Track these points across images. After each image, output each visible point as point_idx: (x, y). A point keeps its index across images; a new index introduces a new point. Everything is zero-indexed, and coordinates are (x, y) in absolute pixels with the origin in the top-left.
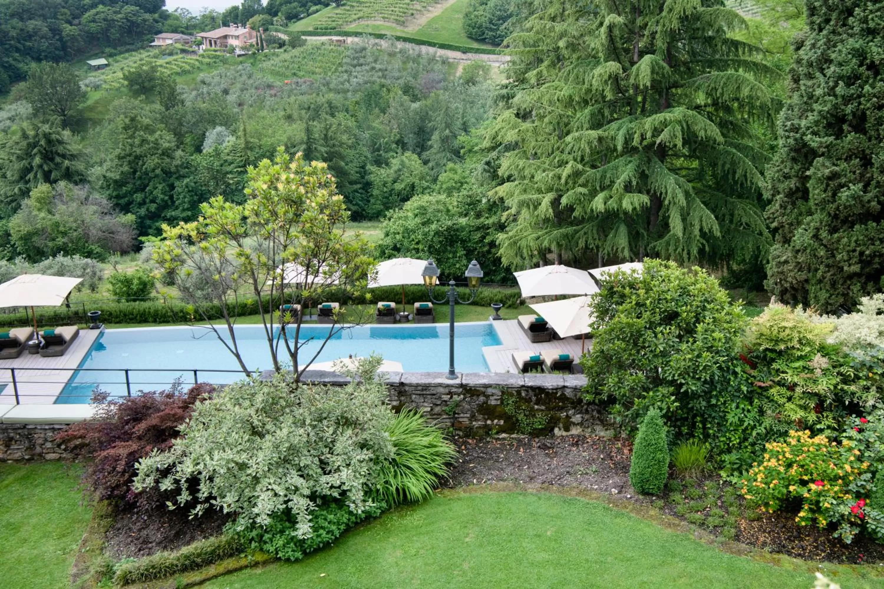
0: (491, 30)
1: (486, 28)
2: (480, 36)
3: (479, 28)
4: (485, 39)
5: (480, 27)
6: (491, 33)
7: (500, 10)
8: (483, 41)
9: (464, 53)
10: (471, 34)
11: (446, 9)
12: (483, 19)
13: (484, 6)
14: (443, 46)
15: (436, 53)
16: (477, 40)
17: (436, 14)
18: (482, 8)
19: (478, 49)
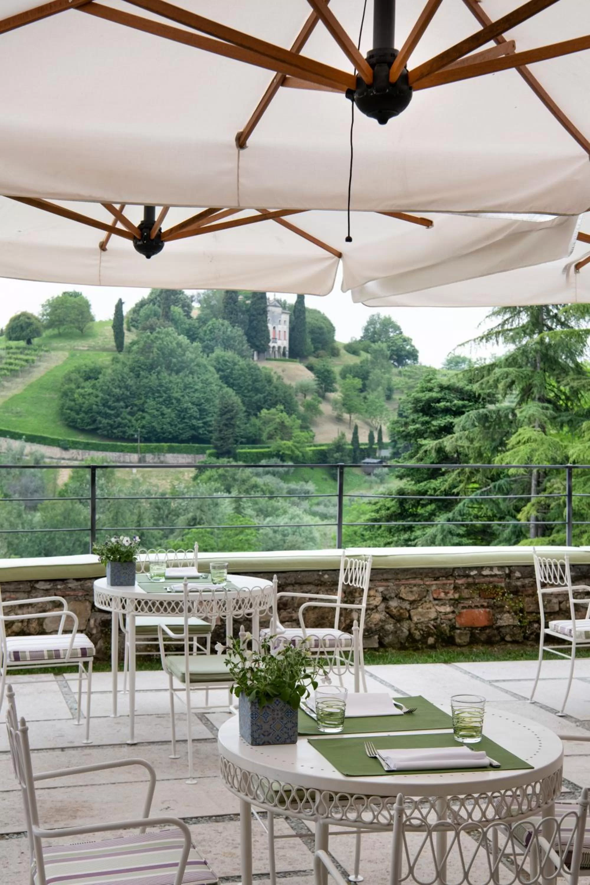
0: (107, 416)
1: (99, 413)
2: (88, 424)
3: (86, 413)
4: (97, 429)
5: (89, 410)
6: (105, 421)
7: (120, 387)
8: (93, 432)
9: (66, 449)
10: (74, 421)
11: (31, 386)
12: (93, 399)
13: (93, 382)
14: (32, 439)
15: (23, 449)
16: (83, 431)
17: (15, 392)
18: (88, 384)
19: (88, 444)
